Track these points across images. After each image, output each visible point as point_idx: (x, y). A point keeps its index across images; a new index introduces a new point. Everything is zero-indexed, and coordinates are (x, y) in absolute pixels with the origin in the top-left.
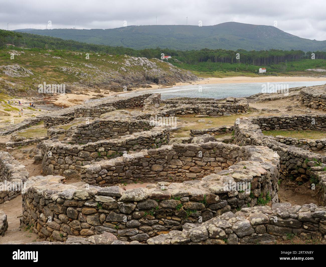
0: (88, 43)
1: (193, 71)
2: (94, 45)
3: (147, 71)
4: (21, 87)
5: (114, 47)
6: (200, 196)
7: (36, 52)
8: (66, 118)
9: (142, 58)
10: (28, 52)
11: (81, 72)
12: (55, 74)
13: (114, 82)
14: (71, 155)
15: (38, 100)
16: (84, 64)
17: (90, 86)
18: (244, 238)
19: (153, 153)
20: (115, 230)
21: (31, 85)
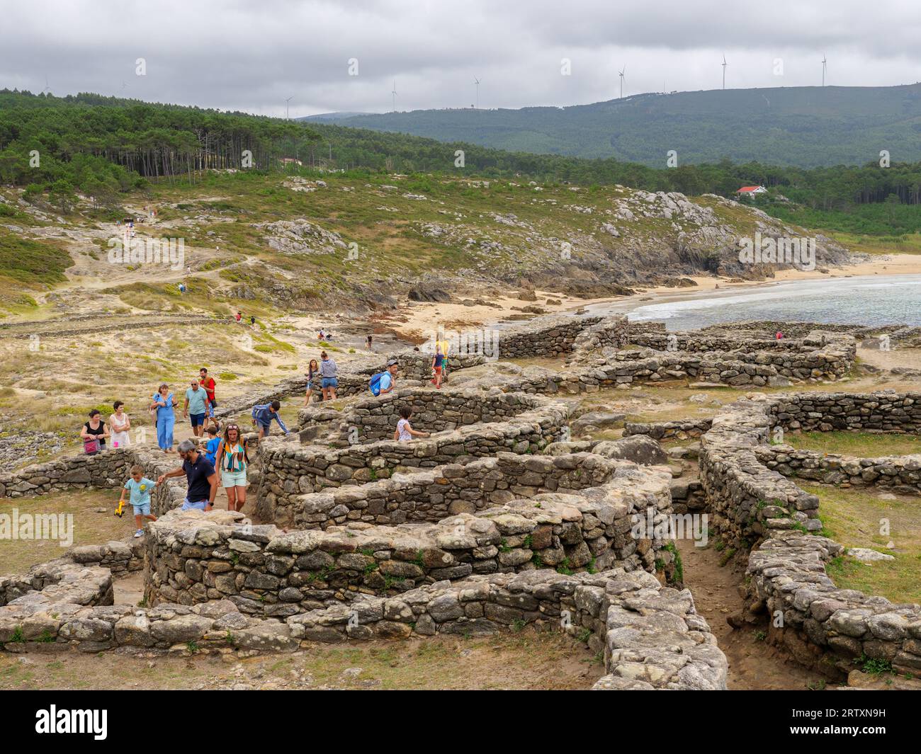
0: (512, 150)
1: (837, 234)
2: (529, 157)
3: (682, 234)
4: (309, 283)
5: (589, 162)
6: (411, 551)
7: (357, 181)
8: (366, 379)
9: (670, 194)
10: (336, 181)
11: (483, 239)
12: (409, 245)
13: (580, 267)
14: (312, 473)
15: (353, 322)
16: (493, 214)
17: (507, 280)
18: (445, 624)
19: (454, 473)
20: (260, 605)
21: (338, 278)
